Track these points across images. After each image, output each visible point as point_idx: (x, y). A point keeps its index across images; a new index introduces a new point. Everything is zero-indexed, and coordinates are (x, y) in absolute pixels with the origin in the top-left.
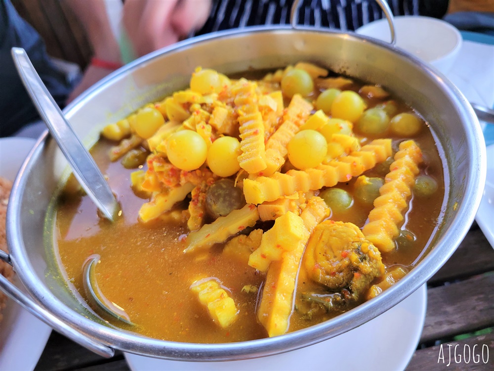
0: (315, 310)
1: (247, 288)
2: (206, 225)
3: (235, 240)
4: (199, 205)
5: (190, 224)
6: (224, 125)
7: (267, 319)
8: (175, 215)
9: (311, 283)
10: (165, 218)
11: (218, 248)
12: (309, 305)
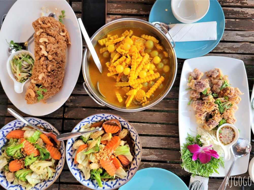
0: (134, 104)
1: (125, 97)
2: (120, 82)
3: (125, 87)
4: (120, 78)
5: (117, 81)
6: (128, 63)
7: (127, 103)
8: (114, 77)
9: (135, 99)
10: (112, 76)
11: (121, 87)
12: (133, 103)
